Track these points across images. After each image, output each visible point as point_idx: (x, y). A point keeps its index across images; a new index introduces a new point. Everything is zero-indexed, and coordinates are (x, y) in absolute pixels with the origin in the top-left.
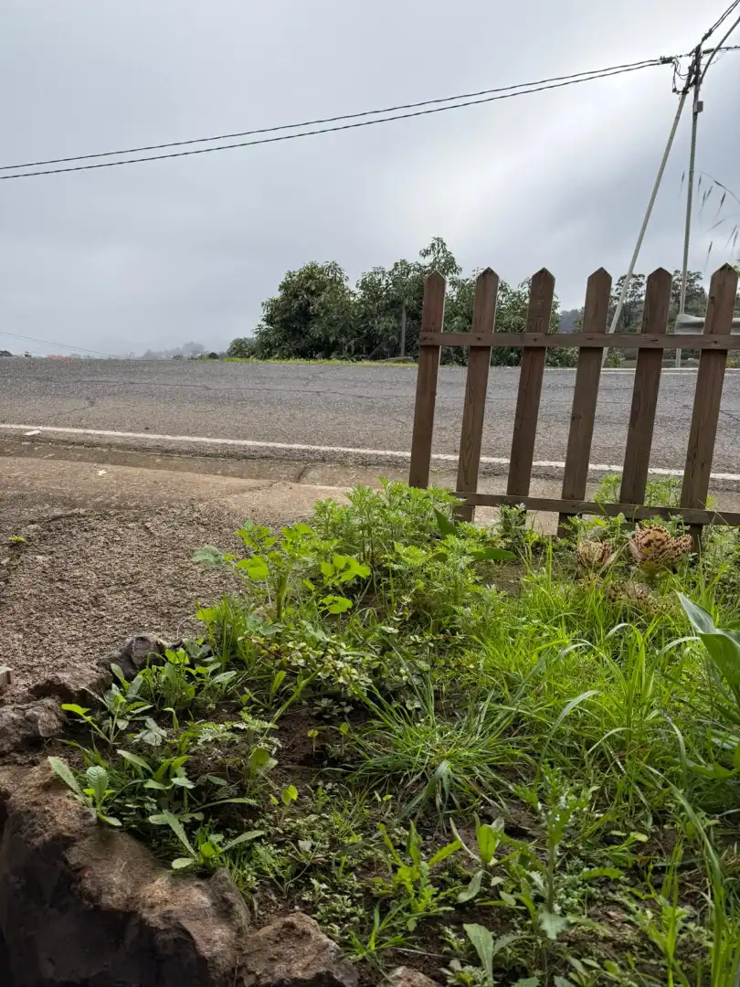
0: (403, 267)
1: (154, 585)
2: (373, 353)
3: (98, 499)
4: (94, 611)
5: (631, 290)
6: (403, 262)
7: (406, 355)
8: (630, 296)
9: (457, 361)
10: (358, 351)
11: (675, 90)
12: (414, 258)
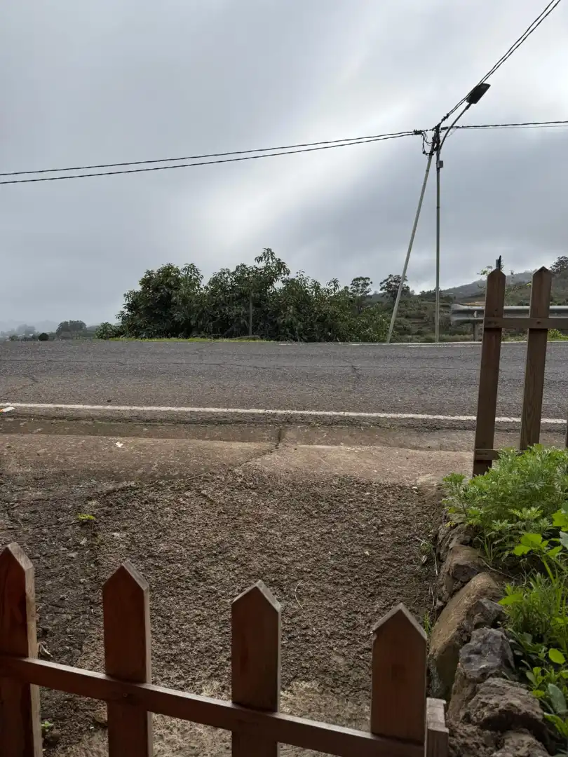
0: (242, 268)
1: (243, 552)
2: (226, 333)
3: (140, 471)
4: (202, 587)
5: (361, 288)
6: (244, 266)
7: (253, 334)
8: (361, 292)
9: (291, 338)
10: (215, 331)
11: (424, 153)
12: (251, 263)
